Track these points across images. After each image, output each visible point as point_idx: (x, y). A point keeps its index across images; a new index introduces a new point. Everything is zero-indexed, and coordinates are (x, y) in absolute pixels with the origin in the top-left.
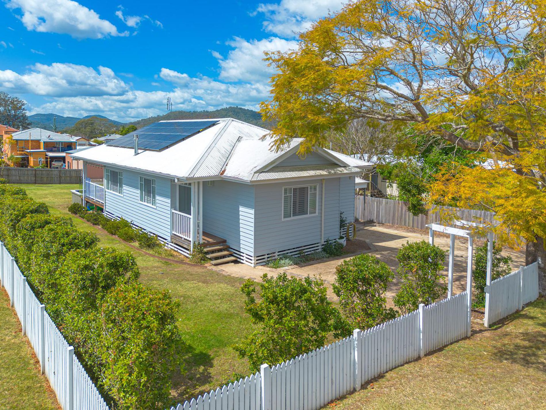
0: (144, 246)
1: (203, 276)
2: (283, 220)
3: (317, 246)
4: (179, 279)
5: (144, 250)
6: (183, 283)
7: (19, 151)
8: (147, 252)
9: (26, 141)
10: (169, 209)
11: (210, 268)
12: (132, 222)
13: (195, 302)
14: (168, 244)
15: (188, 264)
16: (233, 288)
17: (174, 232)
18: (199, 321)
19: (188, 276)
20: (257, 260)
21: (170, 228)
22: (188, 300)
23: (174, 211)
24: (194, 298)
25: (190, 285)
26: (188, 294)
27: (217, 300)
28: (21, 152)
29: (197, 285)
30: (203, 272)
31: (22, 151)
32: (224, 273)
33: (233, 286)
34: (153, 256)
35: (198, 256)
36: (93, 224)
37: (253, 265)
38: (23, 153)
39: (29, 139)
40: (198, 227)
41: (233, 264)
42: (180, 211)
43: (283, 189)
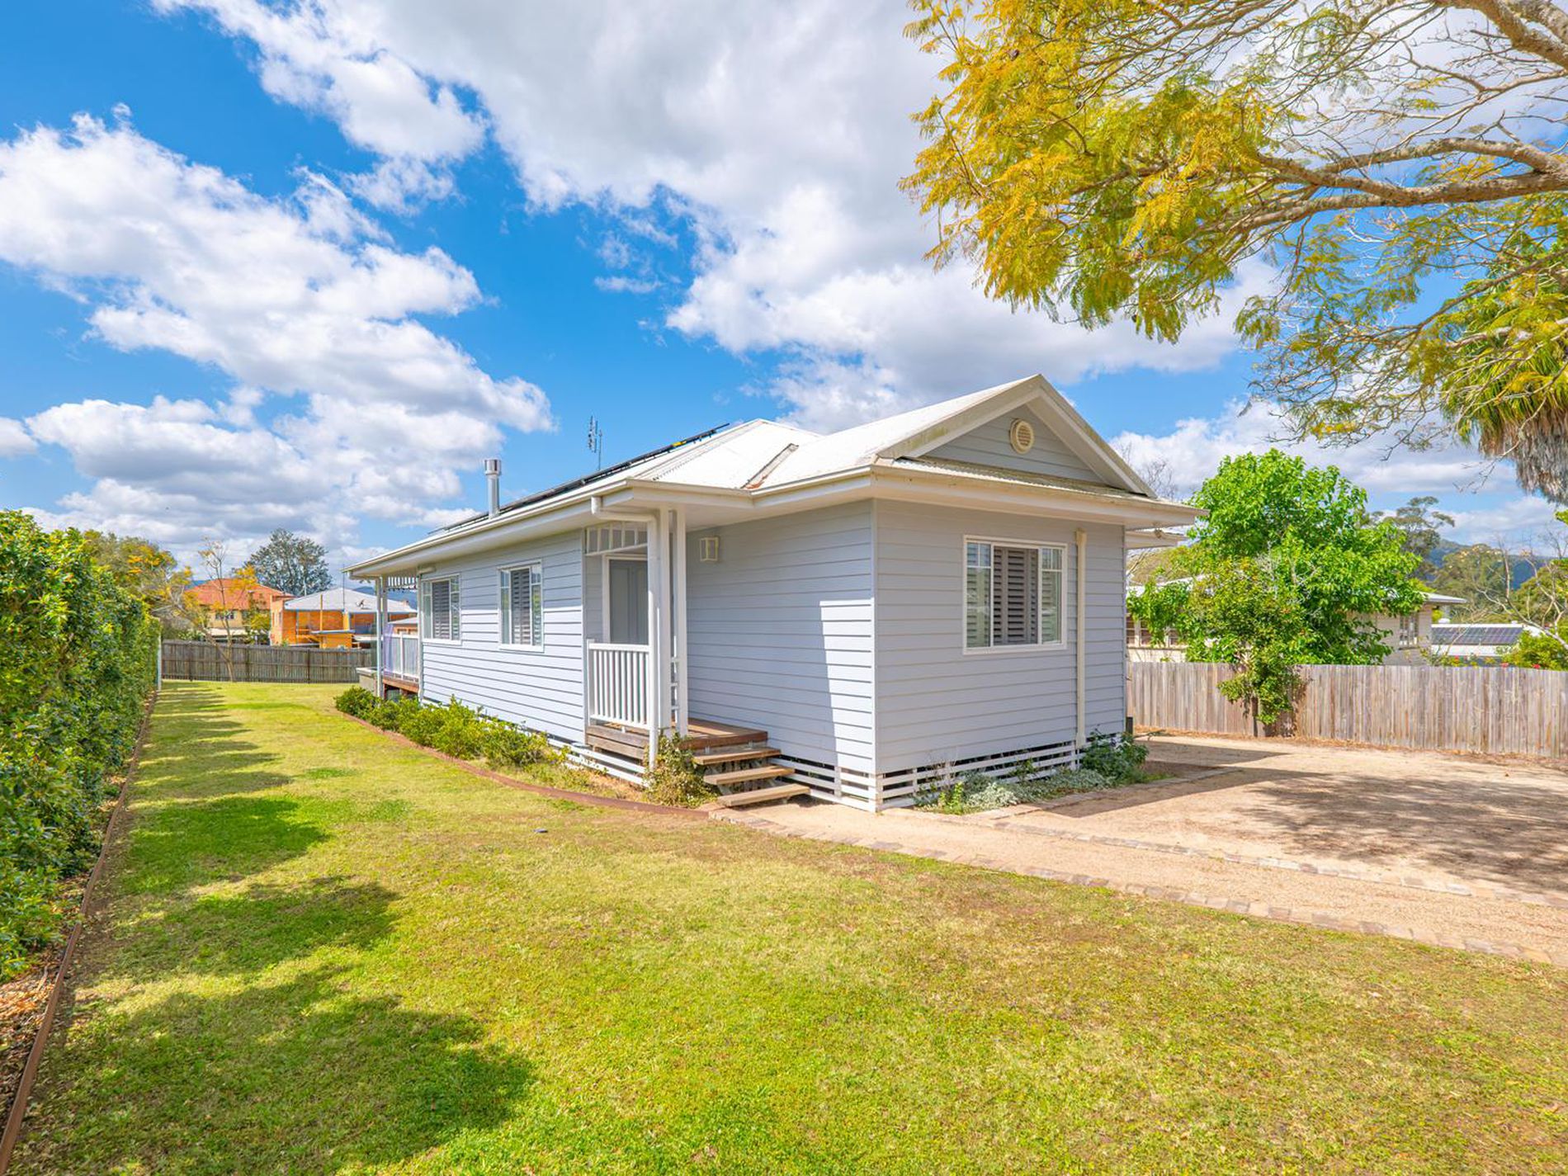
0: (504, 761)
1: (693, 838)
2: (966, 651)
3: (1065, 754)
4: (602, 847)
5: (501, 774)
6: (617, 859)
7: (301, 633)
8: (511, 777)
9: (315, 613)
10: (579, 640)
11: (719, 816)
12: (483, 712)
13: (668, 934)
14: (578, 755)
15: (641, 807)
16: (827, 877)
17: (596, 716)
18: (695, 1034)
19: (640, 840)
20: (886, 788)
21: (582, 703)
22: (633, 924)
23: (592, 646)
24: (662, 916)
25: (649, 864)
26: (636, 898)
27: (772, 922)
28: (303, 636)
29: (674, 865)
30: (693, 829)
31: (307, 633)
32: (771, 829)
33: (825, 870)
34: (528, 787)
35: (674, 780)
36: (383, 729)
37: (871, 806)
38: (307, 637)
39: (319, 608)
40: (673, 680)
41: (795, 806)
42: (613, 640)
43: (966, 542)
